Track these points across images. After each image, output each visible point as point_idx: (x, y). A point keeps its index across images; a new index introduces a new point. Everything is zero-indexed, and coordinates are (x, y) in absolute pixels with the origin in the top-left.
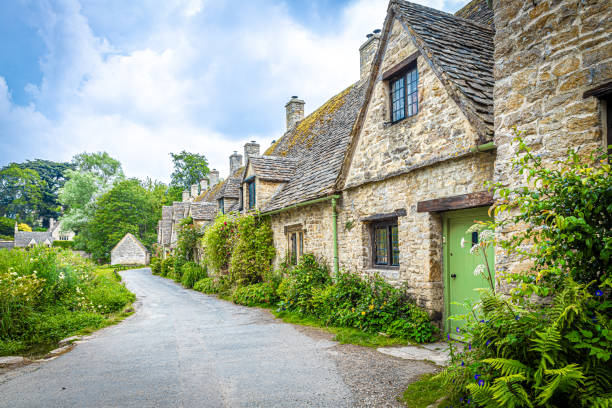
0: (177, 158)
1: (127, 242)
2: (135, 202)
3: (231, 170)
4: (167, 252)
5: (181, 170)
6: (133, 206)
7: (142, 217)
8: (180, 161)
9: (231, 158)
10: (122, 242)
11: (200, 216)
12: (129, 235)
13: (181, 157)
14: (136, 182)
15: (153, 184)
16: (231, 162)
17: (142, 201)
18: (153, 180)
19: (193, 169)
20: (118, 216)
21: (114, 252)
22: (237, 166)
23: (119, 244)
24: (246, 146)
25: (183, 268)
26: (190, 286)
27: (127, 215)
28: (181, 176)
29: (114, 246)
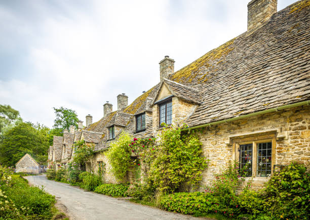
0: (57, 111)
1: (27, 159)
2: (30, 136)
3: (105, 113)
4: (59, 165)
5: (60, 118)
6: (29, 138)
7: (35, 145)
8: (60, 113)
9: (104, 105)
10: (23, 159)
11: (90, 140)
12: (27, 154)
13: (60, 111)
14: (30, 125)
15: (41, 127)
16: (105, 109)
17: (34, 136)
18: (41, 125)
19: (68, 118)
20: (19, 144)
21: (17, 165)
22: (109, 111)
23: (21, 160)
24: (119, 96)
25: (81, 176)
26: (92, 190)
27: (25, 143)
28: (60, 122)
29: (17, 161)
